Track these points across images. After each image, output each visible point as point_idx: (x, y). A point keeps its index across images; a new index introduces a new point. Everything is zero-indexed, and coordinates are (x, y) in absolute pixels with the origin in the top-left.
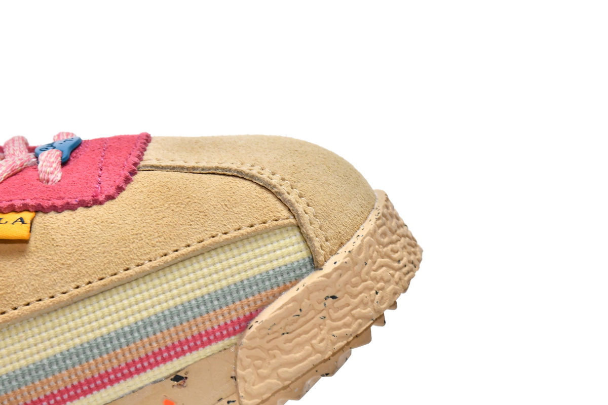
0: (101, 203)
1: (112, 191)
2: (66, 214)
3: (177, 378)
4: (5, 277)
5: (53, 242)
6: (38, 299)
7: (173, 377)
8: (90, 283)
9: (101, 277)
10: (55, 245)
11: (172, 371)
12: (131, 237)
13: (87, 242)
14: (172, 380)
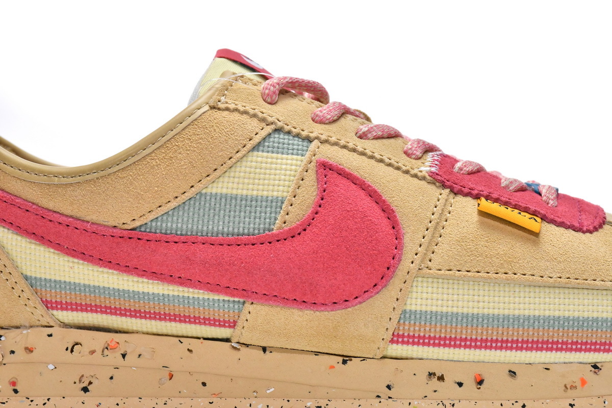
0: (584, 232)
1: (591, 228)
2: (562, 230)
3: (595, 366)
4: (514, 251)
5: (551, 242)
6: (532, 274)
7: (593, 365)
8: (569, 278)
9: (577, 277)
10: (552, 244)
11: (594, 360)
12: (602, 261)
13: (573, 252)
14: (592, 366)
